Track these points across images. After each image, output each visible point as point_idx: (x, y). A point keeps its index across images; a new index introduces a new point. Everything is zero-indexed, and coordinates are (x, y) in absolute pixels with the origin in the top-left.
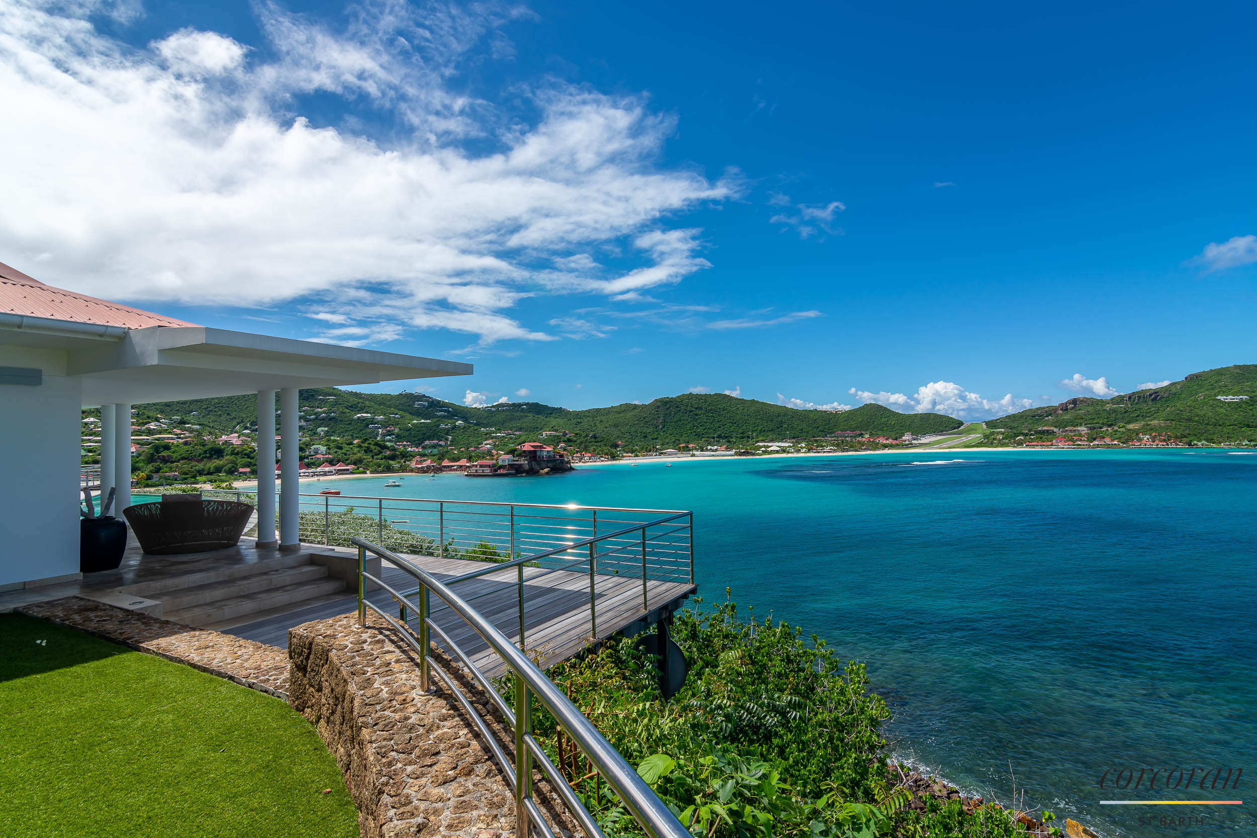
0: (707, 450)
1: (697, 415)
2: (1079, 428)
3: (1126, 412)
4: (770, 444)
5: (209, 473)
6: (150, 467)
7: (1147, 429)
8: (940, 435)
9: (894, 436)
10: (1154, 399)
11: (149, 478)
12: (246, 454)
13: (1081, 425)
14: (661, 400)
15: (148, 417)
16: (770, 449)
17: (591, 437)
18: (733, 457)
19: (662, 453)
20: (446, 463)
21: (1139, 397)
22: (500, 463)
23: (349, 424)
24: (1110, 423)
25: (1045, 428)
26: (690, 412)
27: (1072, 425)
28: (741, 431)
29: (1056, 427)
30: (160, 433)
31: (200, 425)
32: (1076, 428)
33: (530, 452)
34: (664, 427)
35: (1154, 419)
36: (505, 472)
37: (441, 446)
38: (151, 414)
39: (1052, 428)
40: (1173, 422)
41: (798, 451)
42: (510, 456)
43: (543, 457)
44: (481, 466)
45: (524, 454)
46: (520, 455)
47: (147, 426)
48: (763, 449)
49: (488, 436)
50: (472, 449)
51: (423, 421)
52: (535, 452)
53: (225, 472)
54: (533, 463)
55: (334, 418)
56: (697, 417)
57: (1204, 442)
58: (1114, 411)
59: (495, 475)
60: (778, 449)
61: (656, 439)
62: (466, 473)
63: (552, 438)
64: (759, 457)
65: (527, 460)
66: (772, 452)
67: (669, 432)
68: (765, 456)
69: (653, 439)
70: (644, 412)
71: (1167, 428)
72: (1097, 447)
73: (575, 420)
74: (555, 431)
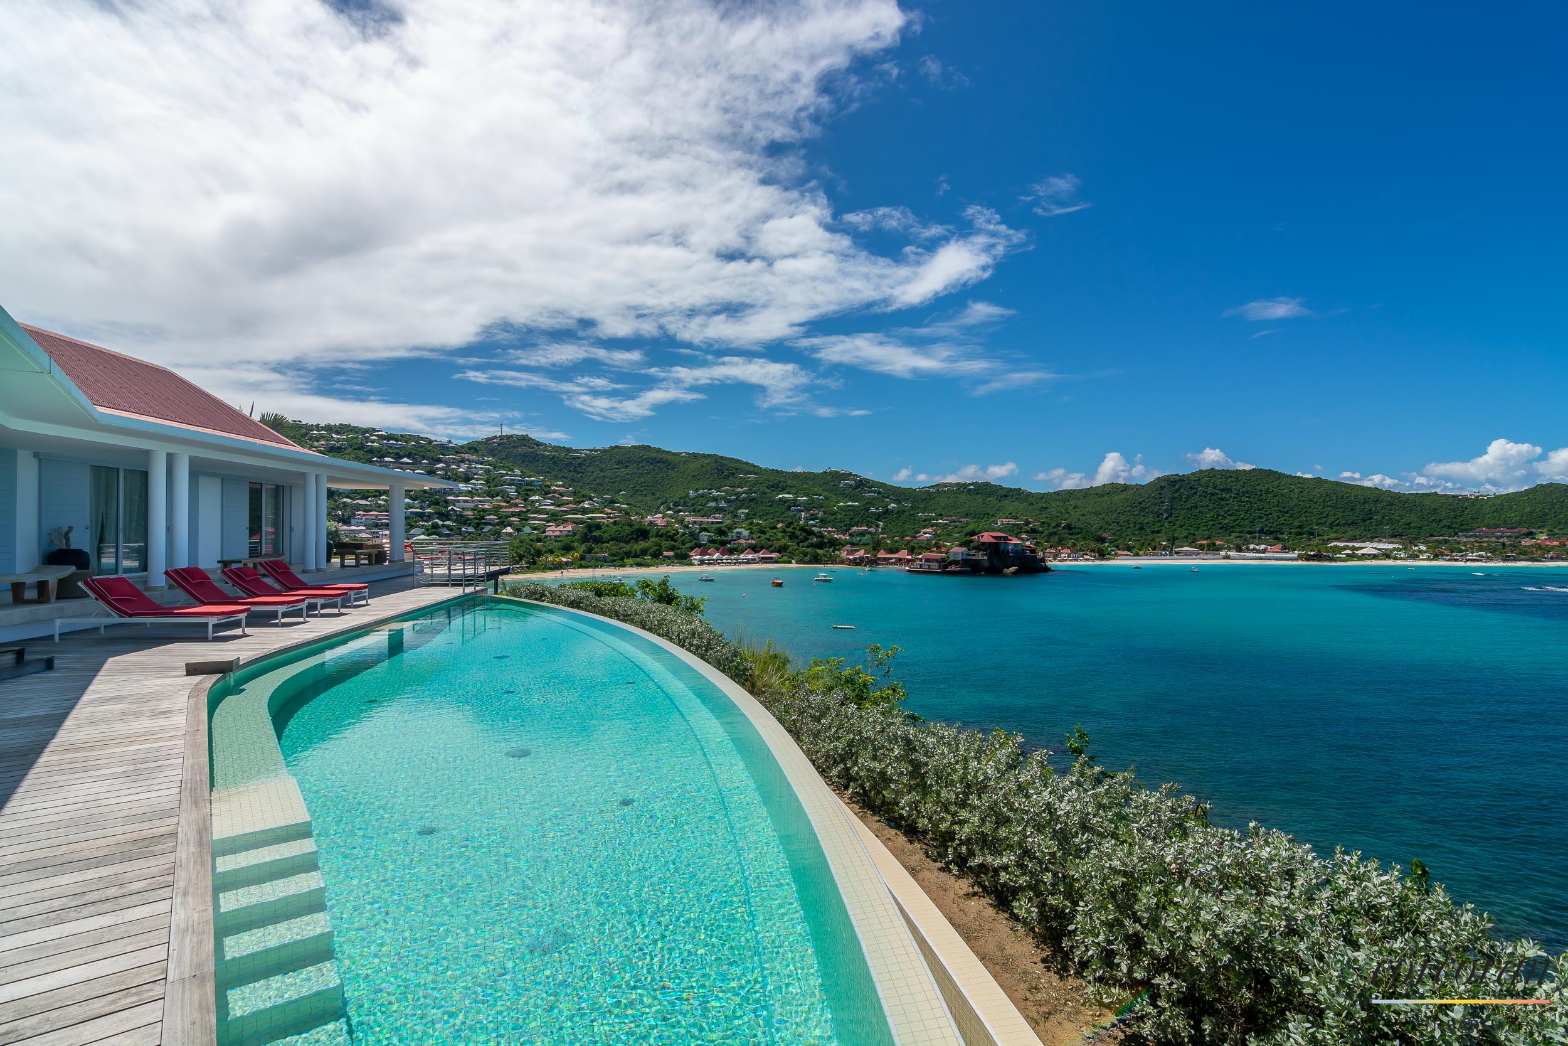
0: (1248, 549)
1: (1223, 500)
4: (1362, 545)
5: (636, 556)
6: (583, 547)
11: (582, 558)
12: (669, 536)
14: (1166, 479)
15: (583, 496)
16: (1360, 552)
17: (1064, 528)
18: (1295, 563)
19: (1178, 552)
20: (882, 555)
22: (952, 558)
23: (770, 506)
26: (1212, 494)
28: (1299, 524)
30: (593, 512)
31: (628, 504)
33: (990, 544)
34: (1170, 515)
36: (958, 569)
37: (870, 533)
38: (585, 492)
41: (1415, 557)
42: (964, 549)
43: (1008, 552)
44: (927, 560)
45: (982, 547)
46: (978, 549)
47: (581, 505)
48: (1348, 551)
49: (927, 522)
51: (850, 503)
52: (997, 544)
53: (650, 555)
54: (994, 559)
55: (754, 499)
56: (1223, 503)
59: (945, 572)
60: (1376, 552)
61: (1158, 532)
62: (907, 568)
63: (1009, 527)
64: (1338, 563)
65: (986, 555)
66: (1364, 557)
67: (1178, 523)
68: (1349, 563)
69: (1153, 532)
70: (1139, 494)
73: (1039, 504)
74: (1014, 519)
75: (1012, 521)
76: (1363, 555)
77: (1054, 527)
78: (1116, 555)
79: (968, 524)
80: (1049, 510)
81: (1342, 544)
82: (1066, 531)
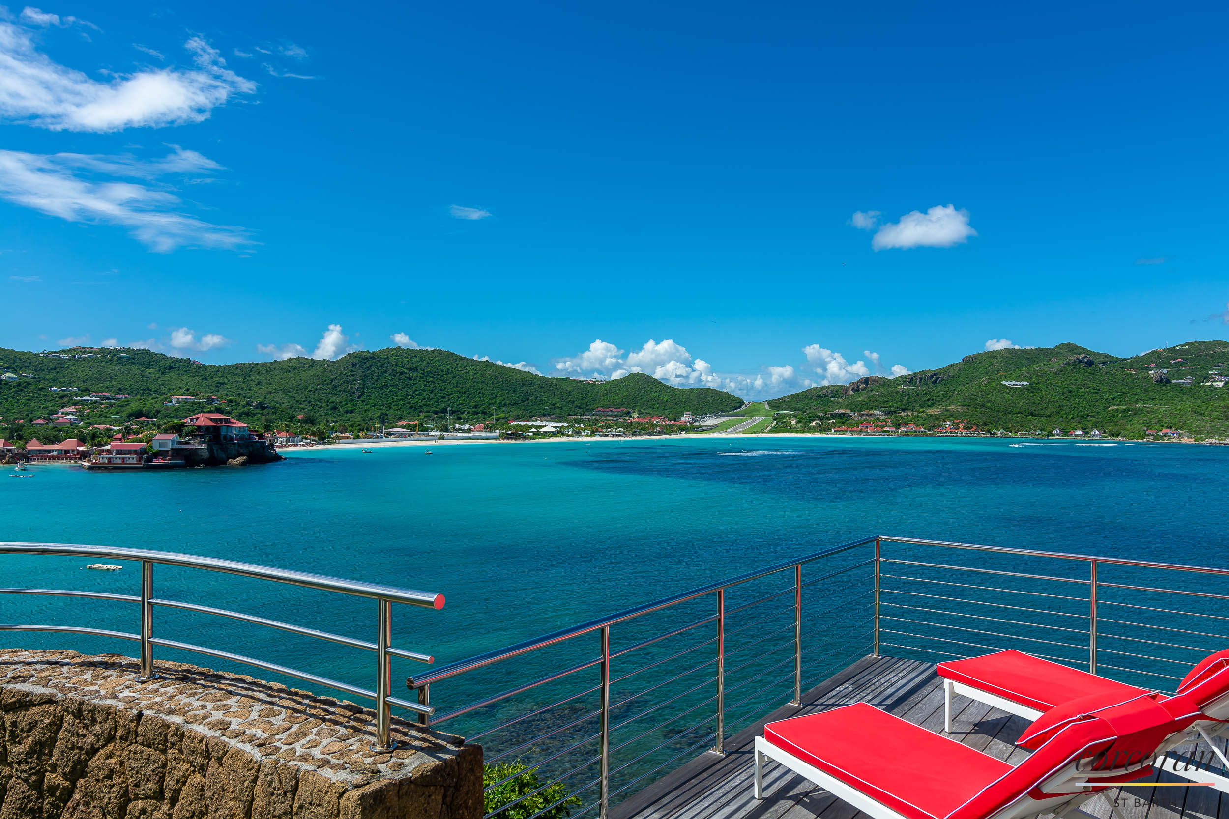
0: (454, 429)
1: (410, 379)
2: (875, 412)
3: (917, 395)
4: (544, 423)
7: (949, 415)
8: (721, 416)
9: (672, 416)
10: (935, 382)
13: (876, 408)
14: (357, 355)
16: (542, 430)
17: (256, 407)
18: (498, 442)
19: (391, 434)
20: (34, 445)
21: (921, 379)
22: (156, 448)
24: (903, 407)
25: (842, 411)
26: (401, 373)
27: (867, 409)
28: (473, 404)
29: (851, 410)
32: (871, 412)
33: (208, 428)
34: (362, 394)
35: (952, 404)
36: (167, 462)
39: (847, 411)
40: (969, 408)
41: (579, 433)
42: (174, 436)
43: (232, 438)
44: (119, 452)
45: (197, 432)
46: (192, 435)
48: (534, 430)
49: (66, 399)
50: (40, 421)
52: (217, 429)
54: (215, 448)
56: (411, 382)
57: (1002, 431)
58: (906, 393)
59: (149, 468)
60: (554, 430)
61: (352, 412)
62: (86, 464)
63: (188, 406)
64: (529, 441)
65: (204, 442)
66: (546, 435)
67: (370, 402)
68: (537, 441)
69: (347, 412)
70: (331, 371)
71: (965, 414)
72: (906, 434)
73: (214, 379)
74: (193, 396)
75: (191, 399)
76: (545, 433)
77: (244, 407)
78: (337, 437)
79: (128, 402)
80: (227, 386)
81: (522, 423)
82: (258, 411)
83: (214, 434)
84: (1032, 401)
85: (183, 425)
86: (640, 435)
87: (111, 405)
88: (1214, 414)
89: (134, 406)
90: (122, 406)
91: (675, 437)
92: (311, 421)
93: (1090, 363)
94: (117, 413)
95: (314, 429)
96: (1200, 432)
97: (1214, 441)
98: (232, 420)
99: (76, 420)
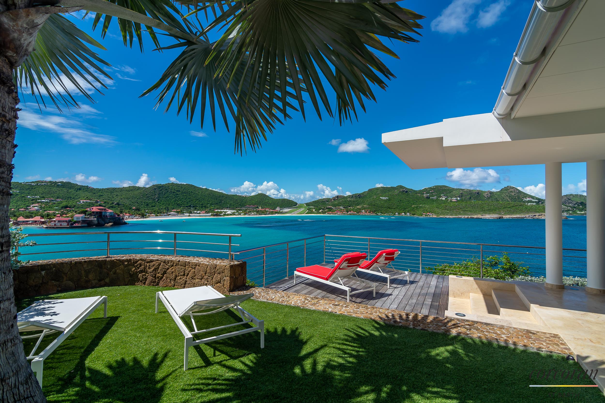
0: (194, 213)
3: (354, 201)
4: (227, 211)
7: (364, 208)
8: (290, 208)
9: (273, 208)
10: (359, 197)
13: (341, 206)
14: (156, 185)
16: (227, 213)
17: (116, 204)
18: (210, 217)
19: (170, 215)
20: (21, 219)
21: (355, 196)
22: (75, 220)
24: (349, 205)
25: (330, 207)
26: (174, 192)
27: (338, 206)
28: (201, 204)
29: (333, 206)
33: (97, 212)
34: (159, 200)
35: (365, 204)
36: (80, 225)
39: (331, 207)
40: (370, 206)
41: (240, 214)
42: (82, 215)
43: (107, 216)
44: (59, 221)
45: (93, 214)
46: (90, 215)
48: (224, 213)
50: (22, 209)
52: (101, 213)
54: (100, 220)
56: (178, 196)
57: (380, 213)
58: (350, 201)
59: (72, 227)
60: (231, 213)
61: (154, 206)
62: (44, 226)
63: (88, 204)
64: (222, 217)
65: (95, 218)
66: (228, 215)
67: (162, 203)
68: (225, 217)
69: (152, 206)
70: (146, 191)
71: (369, 208)
72: (350, 214)
73: (98, 194)
74: (90, 200)
75: (89, 201)
76: (228, 214)
77: (111, 204)
78: (149, 216)
80: (104, 196)
81: (219, 211)
82: (117, 206)
83: (99, 215)
84: (389, 203)
85: (87, 211)
86: (262, 215)
87: (54, 203)
88: (442, 208)
89: (64, 204)
90: (59, 204)
91: (274, 215)
92: (138, 209)
93: (407, 192)
94: (57, 206)
95: (140, 213)
96: (438, 214)
97: (442, 216)
98: (107, 209)
99: (38, 209)
